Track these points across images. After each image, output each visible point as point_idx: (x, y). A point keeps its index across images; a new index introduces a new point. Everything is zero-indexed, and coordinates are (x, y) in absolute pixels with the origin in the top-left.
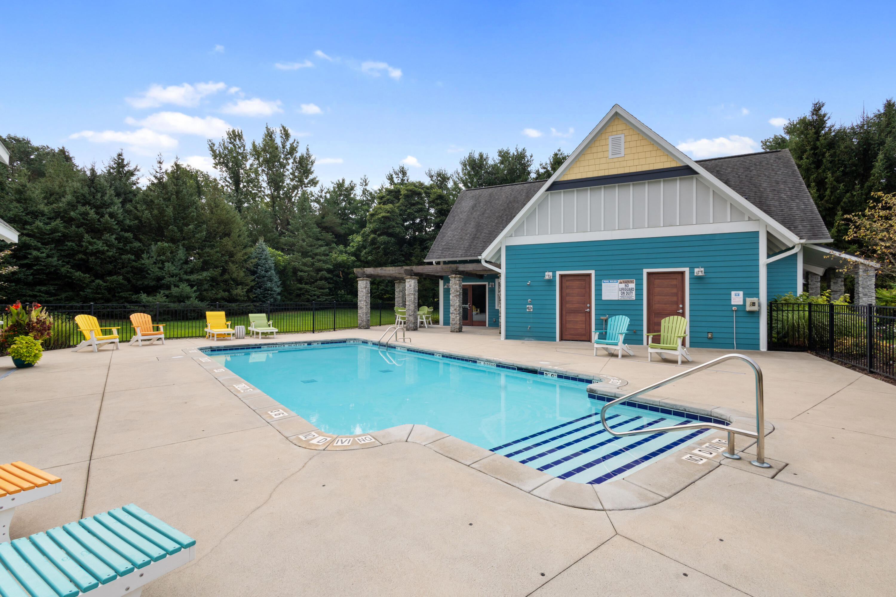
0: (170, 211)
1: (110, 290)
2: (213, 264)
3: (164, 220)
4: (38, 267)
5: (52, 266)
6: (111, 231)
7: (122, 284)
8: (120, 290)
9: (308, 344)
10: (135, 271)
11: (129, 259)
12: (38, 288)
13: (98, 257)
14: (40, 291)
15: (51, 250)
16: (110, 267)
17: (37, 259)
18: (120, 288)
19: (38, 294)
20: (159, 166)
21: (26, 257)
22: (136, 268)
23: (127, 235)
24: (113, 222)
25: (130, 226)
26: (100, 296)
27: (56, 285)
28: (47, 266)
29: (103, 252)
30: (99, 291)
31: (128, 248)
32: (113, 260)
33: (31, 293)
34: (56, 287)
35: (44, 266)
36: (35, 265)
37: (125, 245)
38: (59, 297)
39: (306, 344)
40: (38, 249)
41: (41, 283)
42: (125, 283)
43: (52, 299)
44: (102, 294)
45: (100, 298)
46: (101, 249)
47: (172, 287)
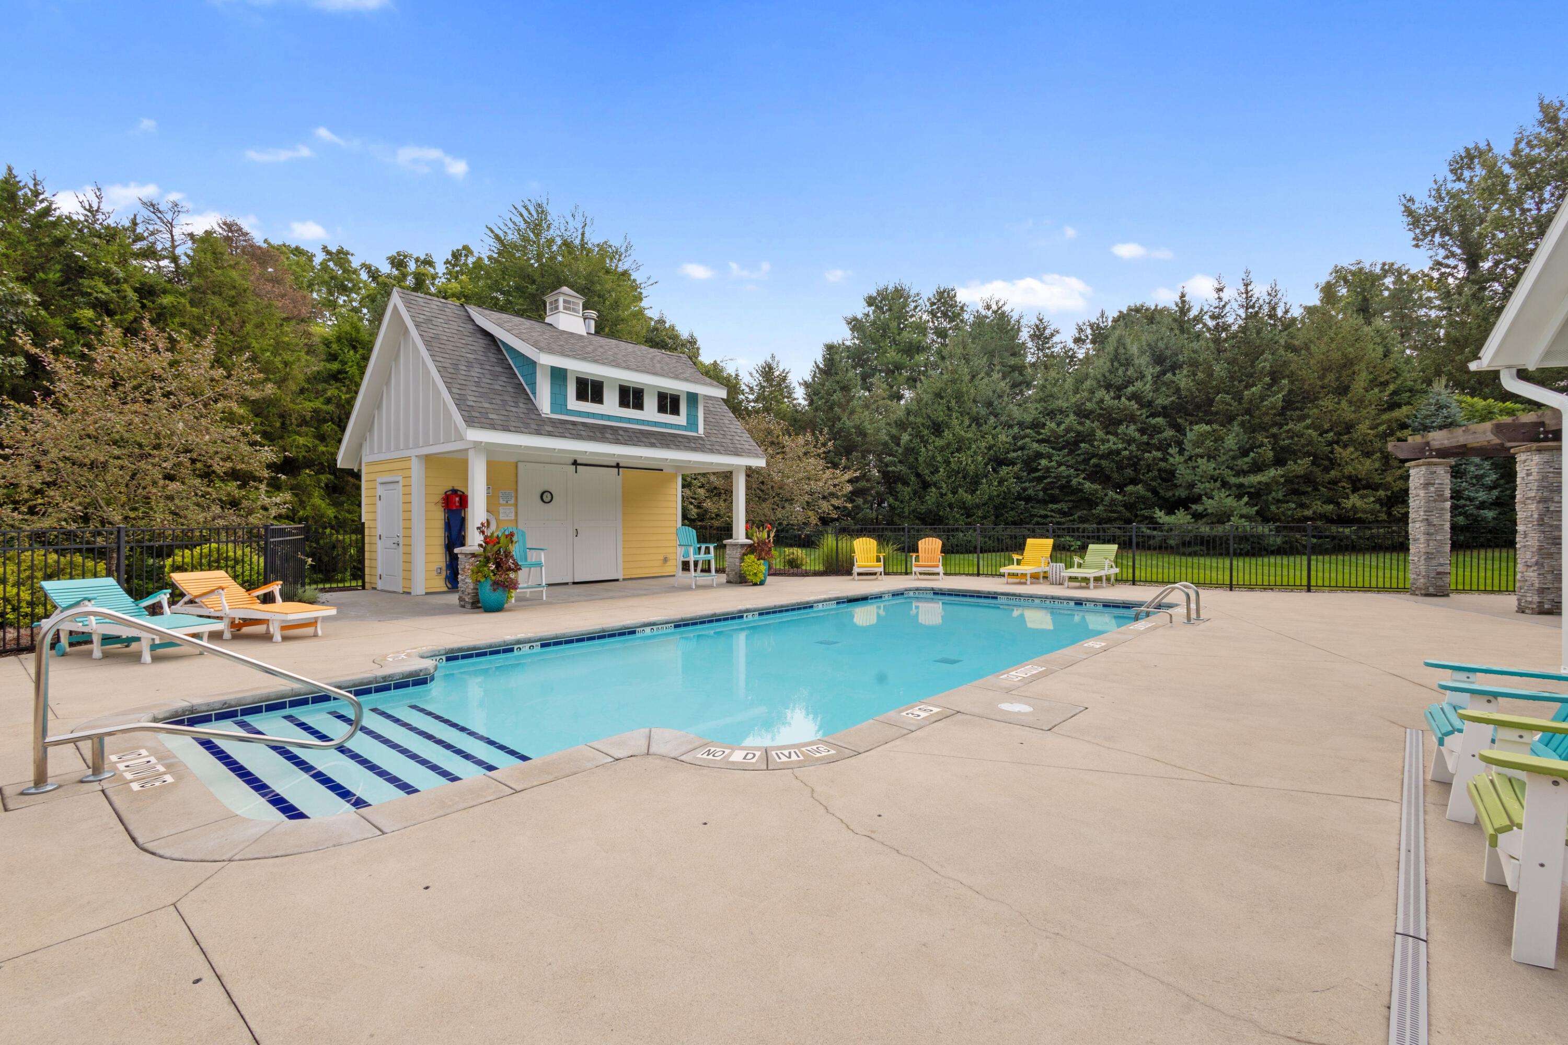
0: (1219, 369)
1: (1129, 506)
2: (1300, 451)
3: (1212, 388)
4: (1049, 480)
5: (1064, 477)
6: (1132, 419)
7: (1143, 497)
8: (1143, 507)
9: (1076, 604)
10: (1164, 475)
11: (1154, 459)
12: (1050, 506)
13: (1113, 461)
14: (1052, 511)
15: (1064, 457)
16: (1129, 472)
17: (1048, 469)
18: (1144, 503)
19: (1049, 513)
20: (1217, 296)
21: (1037, 470)
22: (1165, 471)
23: (1153, 421)
24: (1134, 405)
25: (1164, 407)
26: (1115, 515)
27: (1071, 501)
28: (1058, 478)
29: (1118, 452)
30: (1114, 508)
31: (1155, 441)
32: (1134, 463)
33: (1043, 512)
34: (1070, 504)
35: (1055, 477)
36: (1046, 478)
37: (1151, 436)
38: (1071, 518)
39: (1072, 603)
40: (1049, 457)
41: (1054, 500)
42: (1149, 494)
43: (1063, 520)
44: (1118, 512)
45: (1115, 520)
46: (1114, 447)
47: (1204, 498)
